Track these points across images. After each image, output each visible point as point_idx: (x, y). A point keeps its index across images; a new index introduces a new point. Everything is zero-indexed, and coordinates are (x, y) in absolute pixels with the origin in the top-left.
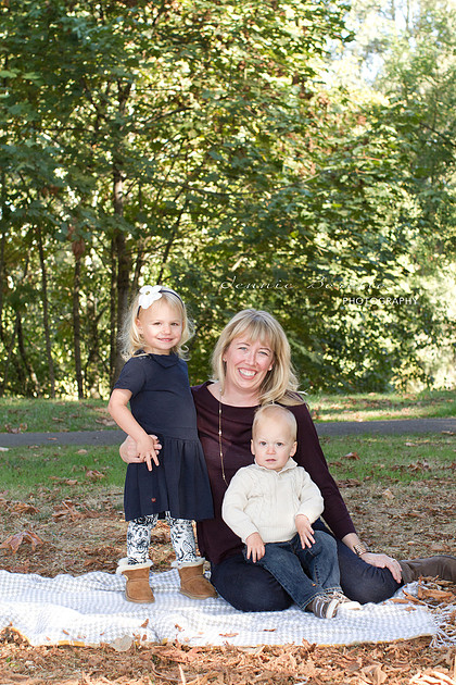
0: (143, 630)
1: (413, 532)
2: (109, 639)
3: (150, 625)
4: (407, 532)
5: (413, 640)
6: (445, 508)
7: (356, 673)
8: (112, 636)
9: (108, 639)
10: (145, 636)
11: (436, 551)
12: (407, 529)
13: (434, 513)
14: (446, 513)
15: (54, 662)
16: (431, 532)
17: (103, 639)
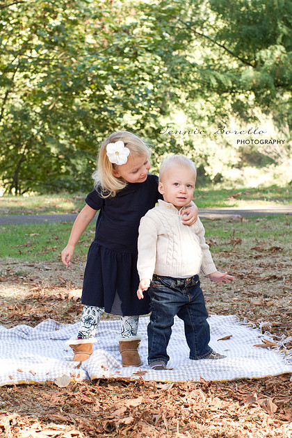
0: (77, 370)
1: (233, 291)
3: (82, 366)
4: (229, 291)
5: (278, 376)
6: (247, 274)
7: (254, 405)
8: (55, 375)
9: (52, 377)
10: (79, 375)
11: (256, 305)
12: (228, 289)
13: (241, 277)
14: (249, 277)
15: (17, 397)
16: (246, 291)
17: (49, 377)
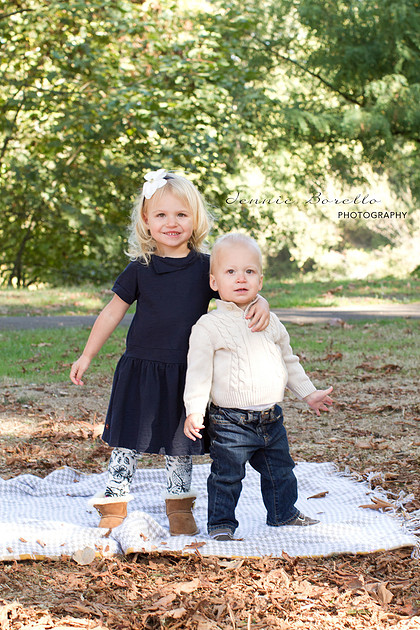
0: (105, 540)
1: (330, 428)
2: (71, 550)
3: (113, 534)
4: (324, 428)
5: (394, 551)
6: (350, 403)
7: (359, 592)
8: (73, 547)
9: (69, 550)
10: (107, 548)
11: (363, 449)
12: (323, 425)
13: (342, 408)
14: (353, 408)
15: (18, 579)
16: (348, 428)
17: (64, 550)
